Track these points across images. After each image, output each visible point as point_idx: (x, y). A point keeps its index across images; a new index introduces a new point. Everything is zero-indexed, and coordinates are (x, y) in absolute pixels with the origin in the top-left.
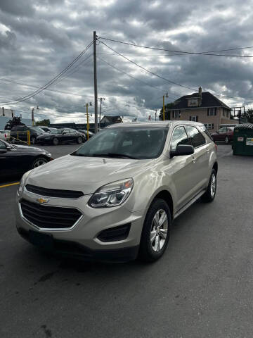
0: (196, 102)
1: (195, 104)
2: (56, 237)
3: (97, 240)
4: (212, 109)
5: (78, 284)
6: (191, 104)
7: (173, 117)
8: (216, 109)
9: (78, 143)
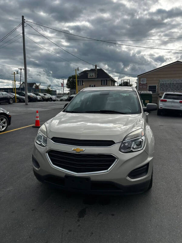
0: (93, 75)
1: (92, 76)
2: (92, 179)
3: (128, 178)
4: (104, 80)
5: (113, 215)
6: (90, 76)
7: (78, 85)
8: (107, 80)
9: (10, 103)
